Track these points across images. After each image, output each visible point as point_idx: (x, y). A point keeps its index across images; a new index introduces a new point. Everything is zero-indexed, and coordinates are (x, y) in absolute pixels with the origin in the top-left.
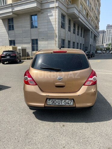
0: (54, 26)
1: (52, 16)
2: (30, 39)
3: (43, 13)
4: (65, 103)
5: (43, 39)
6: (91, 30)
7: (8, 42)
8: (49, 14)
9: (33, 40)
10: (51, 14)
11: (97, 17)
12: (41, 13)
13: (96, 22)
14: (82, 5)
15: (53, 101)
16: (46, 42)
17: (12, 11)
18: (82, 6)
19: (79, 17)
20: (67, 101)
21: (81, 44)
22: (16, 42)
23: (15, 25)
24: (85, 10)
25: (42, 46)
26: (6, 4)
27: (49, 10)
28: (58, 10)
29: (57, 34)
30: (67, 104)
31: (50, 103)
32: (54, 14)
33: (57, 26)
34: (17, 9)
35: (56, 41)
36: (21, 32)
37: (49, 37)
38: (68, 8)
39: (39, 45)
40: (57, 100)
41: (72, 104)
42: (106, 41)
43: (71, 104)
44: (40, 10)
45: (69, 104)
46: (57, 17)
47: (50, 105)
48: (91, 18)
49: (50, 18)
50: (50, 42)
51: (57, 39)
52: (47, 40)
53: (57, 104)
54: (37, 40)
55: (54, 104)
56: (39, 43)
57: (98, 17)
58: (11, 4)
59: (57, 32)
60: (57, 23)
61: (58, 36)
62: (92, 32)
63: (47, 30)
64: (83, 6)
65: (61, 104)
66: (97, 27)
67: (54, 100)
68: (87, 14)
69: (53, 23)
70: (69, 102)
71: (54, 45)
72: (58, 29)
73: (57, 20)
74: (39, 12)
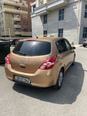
0: (77, 17)
1: (76, 8)
2: (57, 29)
3: (69, 7)
4: (25, 80)
5: (67, 29)
7: (43, 32)
8: (74, 7)
9: (60, 30)
10: (76, 7)
12: (68, 7)
16: (70, 31)
17: (46, 9)
20: (27, 79)
22: (48, 32)
23: (48, 19)
25: (66, 34)
26: (43, 4)
27: (74, 4)
28: (82, 3)
29: (80, 23)
30: (26, 81)
32: (78, 7)
33: (80, 16)
34: (49, 7)
35: (78, 29)
36: (52, 24)
37: (72, 26)
39: (64, 34)
43: (29, 82)
44: (67, 5)
45: (27, 81)
46: (80, 8)
47: (16, 80)
49: (75, 10)
50: (72, 30)
51: (79, 28)
52: (71, 29)
53: (20, 80)
54: (62, 29)
55: (18, 79)
56: (64, 31)
58: (46, 4)
59: (79, 21)
60: (80, 13)
61: (80, 25)
63: (71, 20)
65: (22, 80)
67: (19, 77)
69: (77, 14)
70: (28, 80)
71: (76, 33)
72: (80, 19)
73: (80, 11)
74: (66, 6)
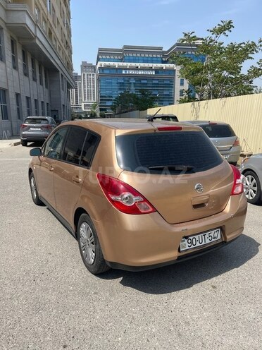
6: (61, 72)
11: (67, 43)
13: (67, 52)
14: (37, 8)
15: (189, 241)
18: (39, 11)
19: (36, 36)
21: (42, 102)
24: (46, 22)
31: (186, 246)
38: (6, 10)
40: (197, 237)
41: (219, 237)
42: (85, 97)
45: (215, 238)
47: (186, 250)
48: (58, 43)
53: (198, 244)
55: (192, 247)
57: (69, 42)
62: (62, 76)
64: (42, 11)
65: (203, 243)
66: (69, 66)
67: (192, 238)
68: (50, 33)
70: (216, 235)
